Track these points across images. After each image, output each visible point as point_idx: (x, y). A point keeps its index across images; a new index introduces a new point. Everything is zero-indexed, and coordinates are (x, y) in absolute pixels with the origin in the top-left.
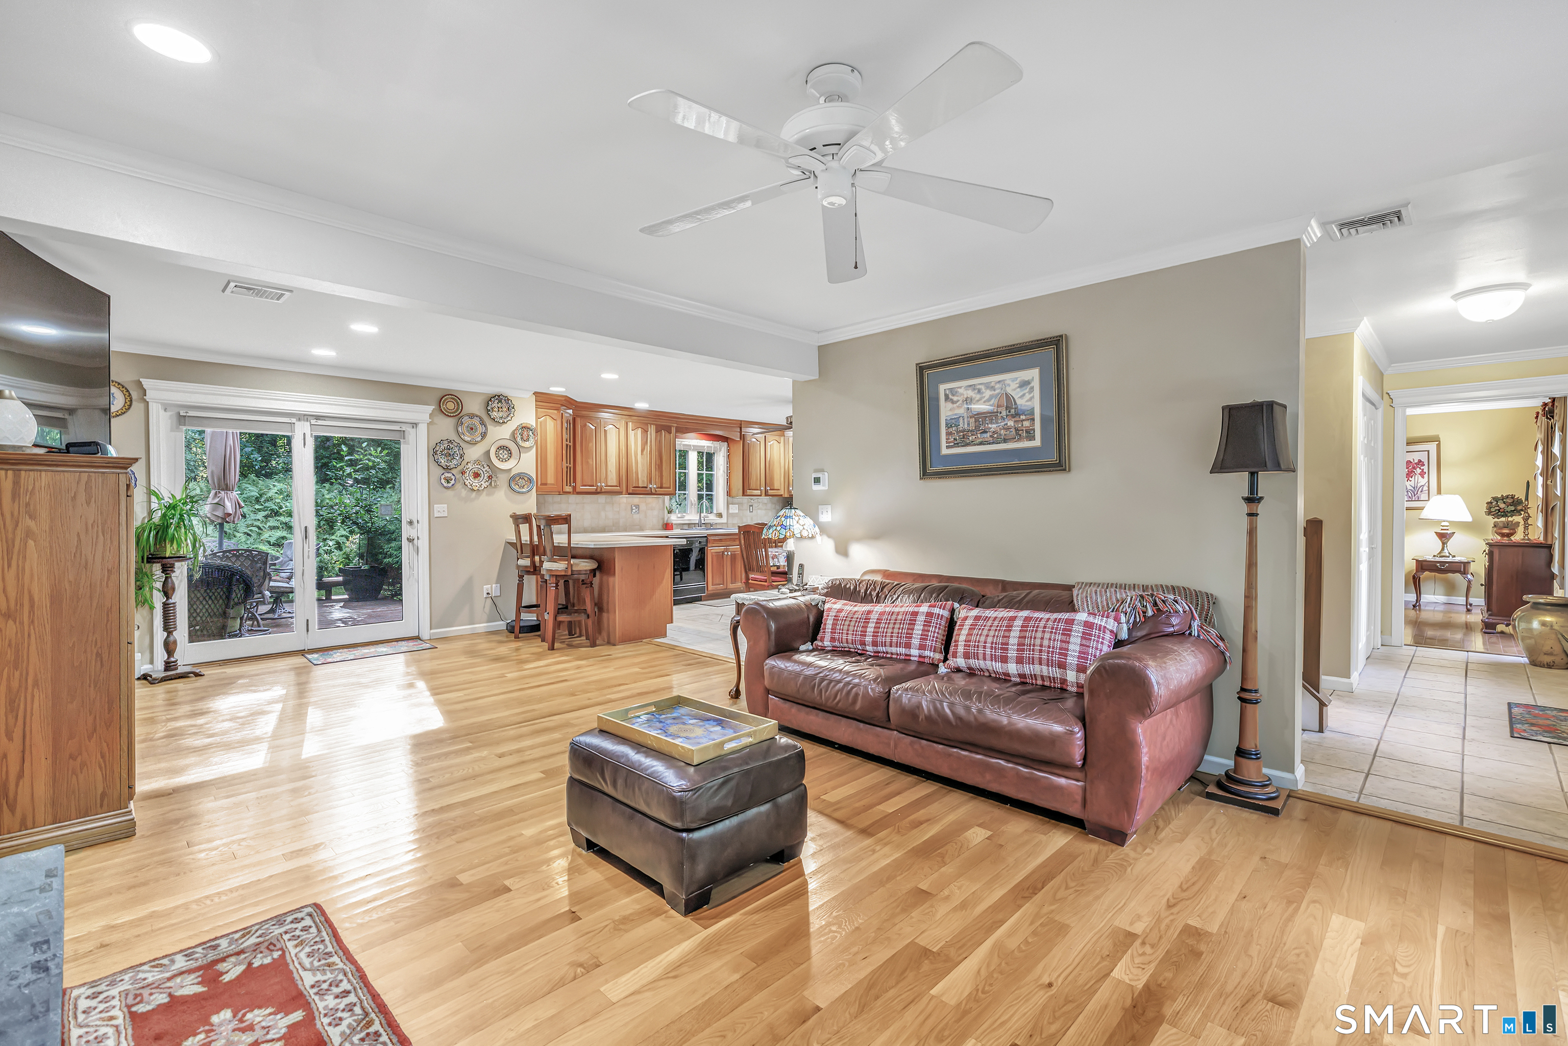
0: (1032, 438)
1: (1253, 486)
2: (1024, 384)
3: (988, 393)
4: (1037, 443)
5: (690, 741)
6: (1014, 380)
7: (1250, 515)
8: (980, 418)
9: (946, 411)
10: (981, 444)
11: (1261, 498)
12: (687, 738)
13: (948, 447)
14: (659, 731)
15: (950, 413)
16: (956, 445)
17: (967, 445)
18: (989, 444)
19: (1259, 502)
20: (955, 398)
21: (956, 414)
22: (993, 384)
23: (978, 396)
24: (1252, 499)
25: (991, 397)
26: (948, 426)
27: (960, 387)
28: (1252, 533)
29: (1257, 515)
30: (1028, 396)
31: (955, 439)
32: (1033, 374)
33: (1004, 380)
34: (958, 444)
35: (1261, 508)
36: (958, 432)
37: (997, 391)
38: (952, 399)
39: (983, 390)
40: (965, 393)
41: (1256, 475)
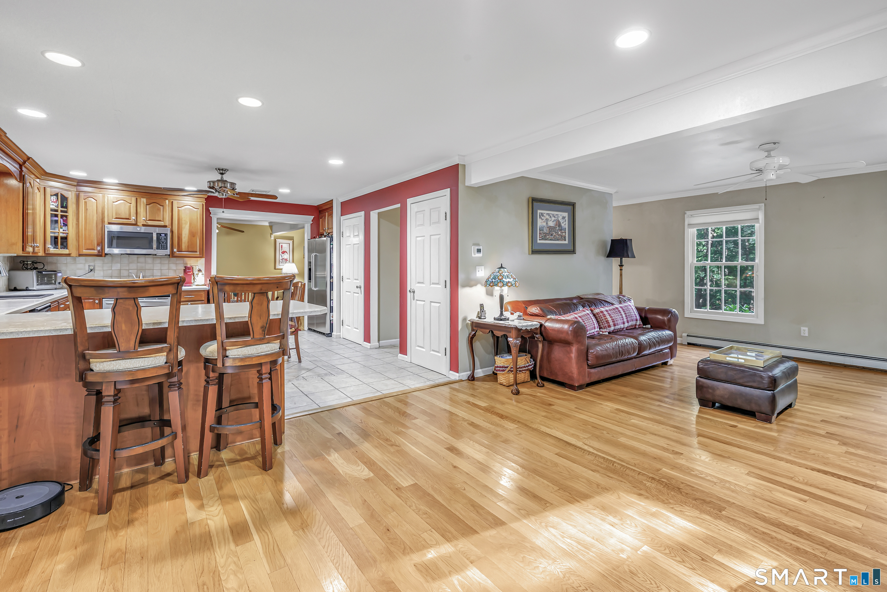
0: (565, 240)
1: (621, 261)
2: (564, 218)
3: (553, 219)
4: (567, 242)
6: (561, 215)
7: (620, 270)
8: (551, 228)
9: (540, 223)
10: (551, 240)
11: (623, 265)
13: (540, 240)
15: (541, 224)
16: (542, 239)
17: (546, 240)
18: (553, 240)
20: (543, 218)
21: (543, 225)
22: (555, 215)
23: (550, 219)
24: (621, 266)
25: (554, 220)
26: (540, 230)
27: (545, 213)
28: (621, 275)
29: (622, 270)
30: (564, 223)
31: (542, 236)
32: (566, 214)
33: (558, 215)
34: (543, 238)
35: (623, 268)
36: (543, 233)
37: (556, 218)
38: (542, 218)
39: (552, 217)
40: (546, 216)
41: (622, 258)
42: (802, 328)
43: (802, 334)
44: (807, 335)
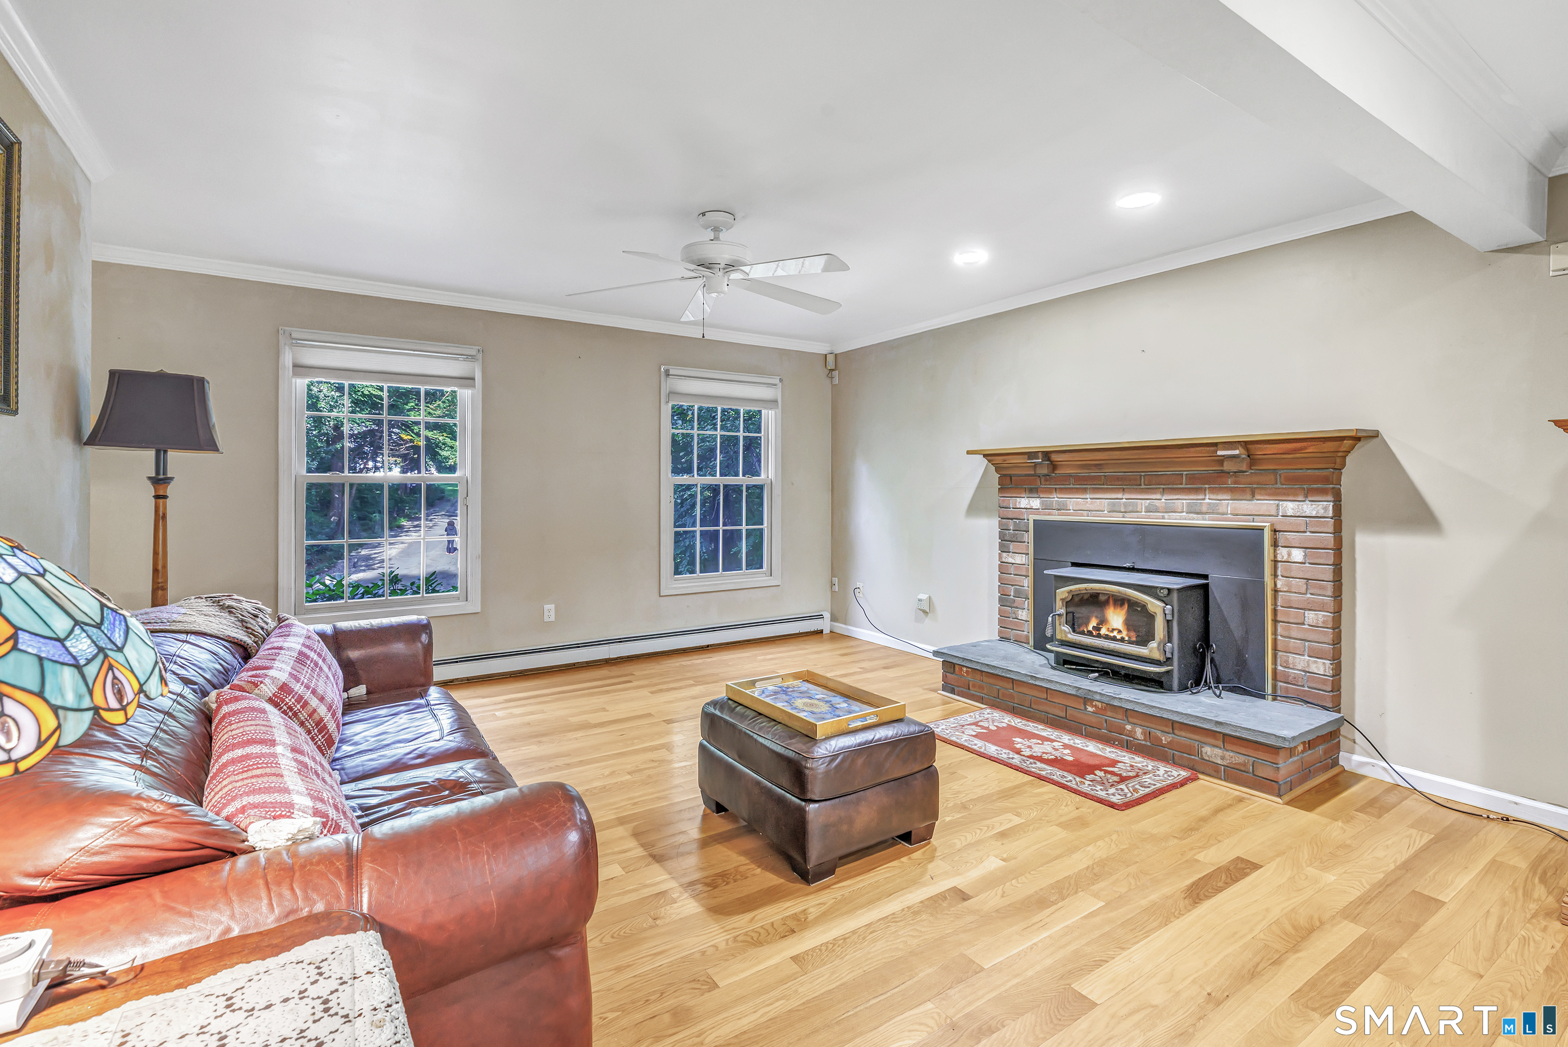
1: (160, 463)
5: (815, 716)
7: (157, 497)
11: (172, 479)
12: (812, 713)
14: (785, 704)
19: (169, 483)
24: (160, 480)
28: (160, 518)
29: (165, 497)
35: (171, 490)
41: (165, 452)
42: (547, 607)
43: (546, 619)
44: (553, 619)
